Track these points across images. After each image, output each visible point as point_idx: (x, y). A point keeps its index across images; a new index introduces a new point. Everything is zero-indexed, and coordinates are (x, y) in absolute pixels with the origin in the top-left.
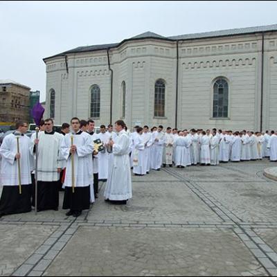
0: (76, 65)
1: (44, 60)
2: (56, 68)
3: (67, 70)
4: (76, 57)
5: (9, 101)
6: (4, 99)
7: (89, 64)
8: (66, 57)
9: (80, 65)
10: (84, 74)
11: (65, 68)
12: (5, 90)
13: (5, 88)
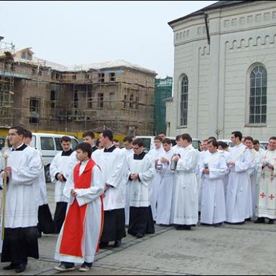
0: (223, 29)
1: (170, 23)
2: (190, 38)
3: (209, 39)
4: (223, 14)
5: (119, 96)
6: (111, 94)
7: (246, 26)
8: (206, 16)
9: (231, 28)
10: (237, 44)
11: (206, 36)
12: (112, 79)
13: (113, 74)
